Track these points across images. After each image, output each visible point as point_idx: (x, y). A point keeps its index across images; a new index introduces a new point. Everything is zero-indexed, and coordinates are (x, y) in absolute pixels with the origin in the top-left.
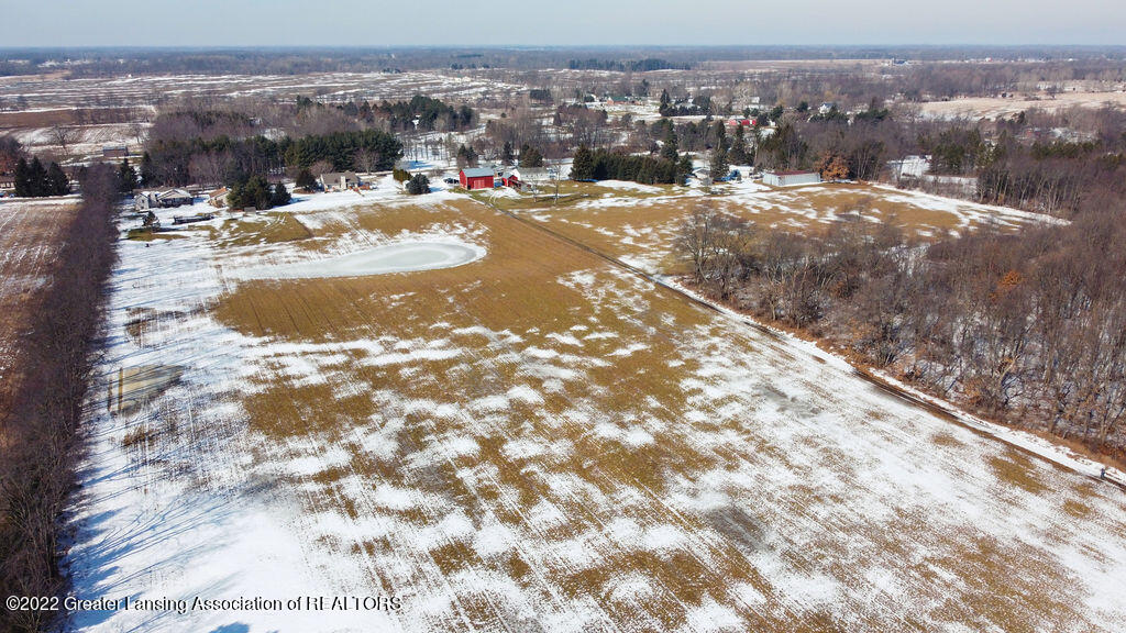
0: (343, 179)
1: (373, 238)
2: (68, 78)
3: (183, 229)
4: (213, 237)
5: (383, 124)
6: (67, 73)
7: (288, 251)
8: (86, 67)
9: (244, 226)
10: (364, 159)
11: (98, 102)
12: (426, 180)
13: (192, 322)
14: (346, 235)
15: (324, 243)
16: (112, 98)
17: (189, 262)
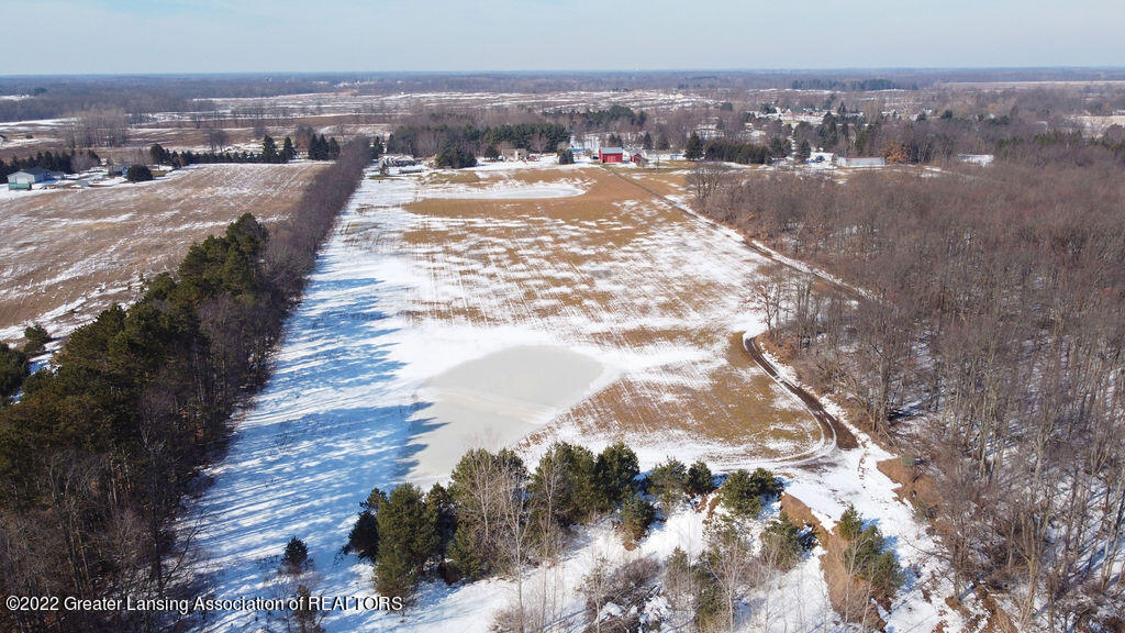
0: (516, 153)
1: (518, 184)
2: (355, 95)
3: (403, 177)
4: (419, 180)
5: (565, 123)
6: (356, 91)
7: (462, 187)
8: (370, 86)
9: (440, 176)
10: (538, 143)
11: (373, 110)
12: (571, 155)
13: (390, 209)
14: (501, 182)
15: (485, 185)
16: (382, 107)
17: (400, 190)
